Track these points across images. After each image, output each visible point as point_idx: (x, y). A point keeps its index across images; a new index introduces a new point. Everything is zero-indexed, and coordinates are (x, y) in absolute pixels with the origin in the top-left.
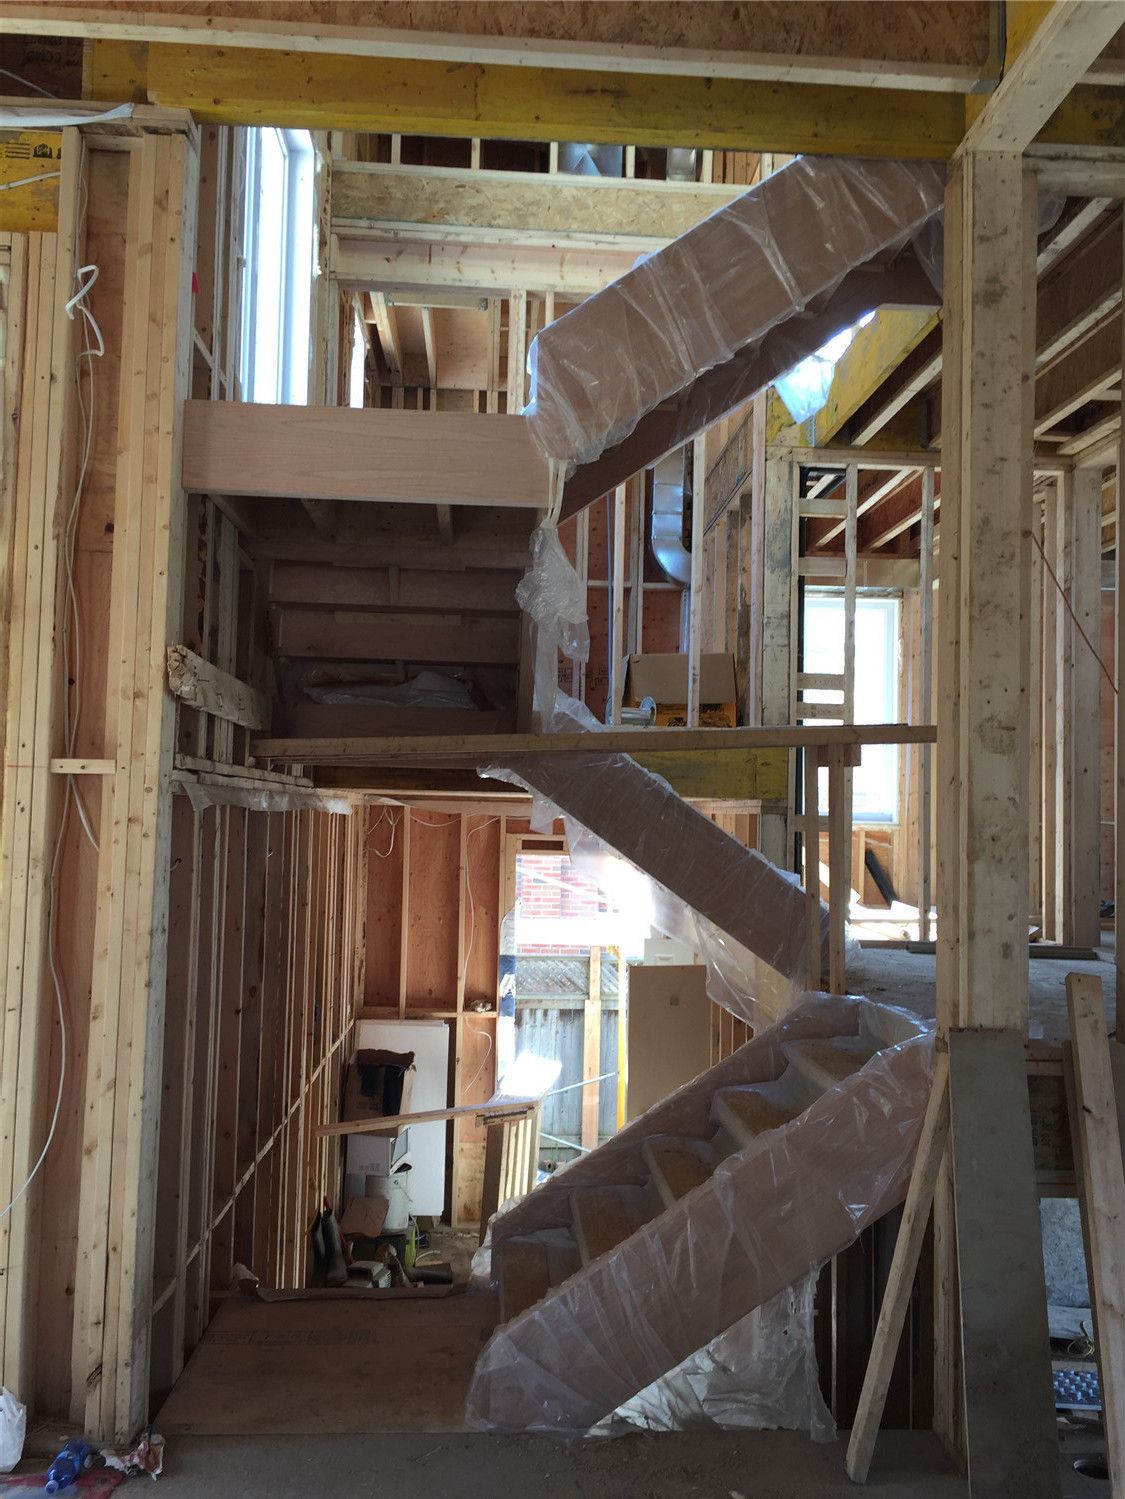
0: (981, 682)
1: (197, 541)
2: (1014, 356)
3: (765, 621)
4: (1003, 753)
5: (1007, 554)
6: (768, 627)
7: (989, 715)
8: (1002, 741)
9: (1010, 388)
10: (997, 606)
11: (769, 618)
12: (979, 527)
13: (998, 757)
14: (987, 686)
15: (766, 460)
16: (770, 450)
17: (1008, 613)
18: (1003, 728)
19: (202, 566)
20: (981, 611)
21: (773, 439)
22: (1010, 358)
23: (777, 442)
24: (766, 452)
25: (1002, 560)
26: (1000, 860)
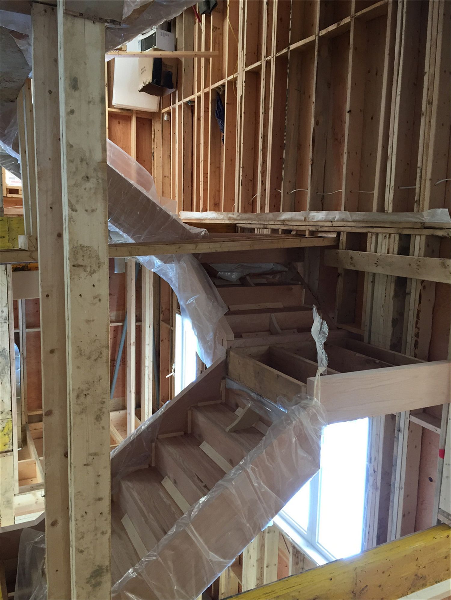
0: (100, 300)
1: (419, 337)
2: (80, 539)
3: (7, 321)
4: (82, 247)
5: (82, 398)
6: (6, 317)
7: (93, 275)
8: (83, 256)
9: (82, 516)
10: (89, 358)
11: (5, 323)
12: (103, 413)
13: (86, 244)
14: (95, 298)
15: (11, 410)
16: (9, 416)
17: (81, 354)
18: (82, 266)
19: (418, 326)
20: (101, 353)
21: (7, 422)
22: (83, 537)
23: (5, 421)
24: (12, 414)
25: (85, 393)
26: (82, 160)
